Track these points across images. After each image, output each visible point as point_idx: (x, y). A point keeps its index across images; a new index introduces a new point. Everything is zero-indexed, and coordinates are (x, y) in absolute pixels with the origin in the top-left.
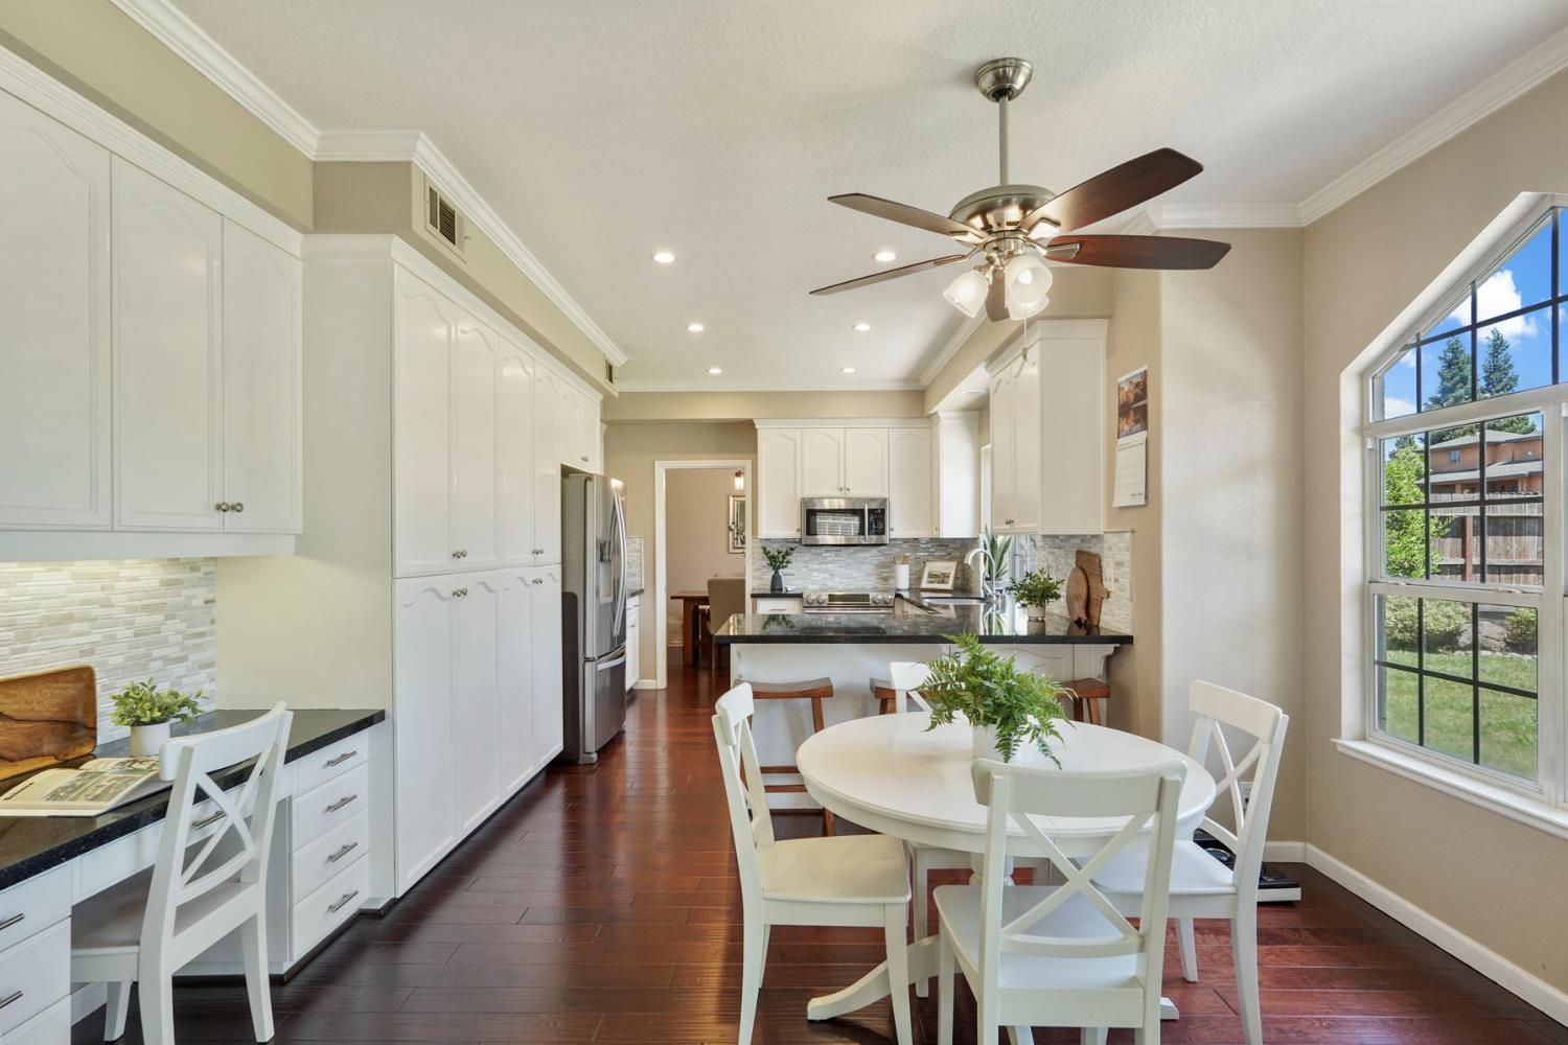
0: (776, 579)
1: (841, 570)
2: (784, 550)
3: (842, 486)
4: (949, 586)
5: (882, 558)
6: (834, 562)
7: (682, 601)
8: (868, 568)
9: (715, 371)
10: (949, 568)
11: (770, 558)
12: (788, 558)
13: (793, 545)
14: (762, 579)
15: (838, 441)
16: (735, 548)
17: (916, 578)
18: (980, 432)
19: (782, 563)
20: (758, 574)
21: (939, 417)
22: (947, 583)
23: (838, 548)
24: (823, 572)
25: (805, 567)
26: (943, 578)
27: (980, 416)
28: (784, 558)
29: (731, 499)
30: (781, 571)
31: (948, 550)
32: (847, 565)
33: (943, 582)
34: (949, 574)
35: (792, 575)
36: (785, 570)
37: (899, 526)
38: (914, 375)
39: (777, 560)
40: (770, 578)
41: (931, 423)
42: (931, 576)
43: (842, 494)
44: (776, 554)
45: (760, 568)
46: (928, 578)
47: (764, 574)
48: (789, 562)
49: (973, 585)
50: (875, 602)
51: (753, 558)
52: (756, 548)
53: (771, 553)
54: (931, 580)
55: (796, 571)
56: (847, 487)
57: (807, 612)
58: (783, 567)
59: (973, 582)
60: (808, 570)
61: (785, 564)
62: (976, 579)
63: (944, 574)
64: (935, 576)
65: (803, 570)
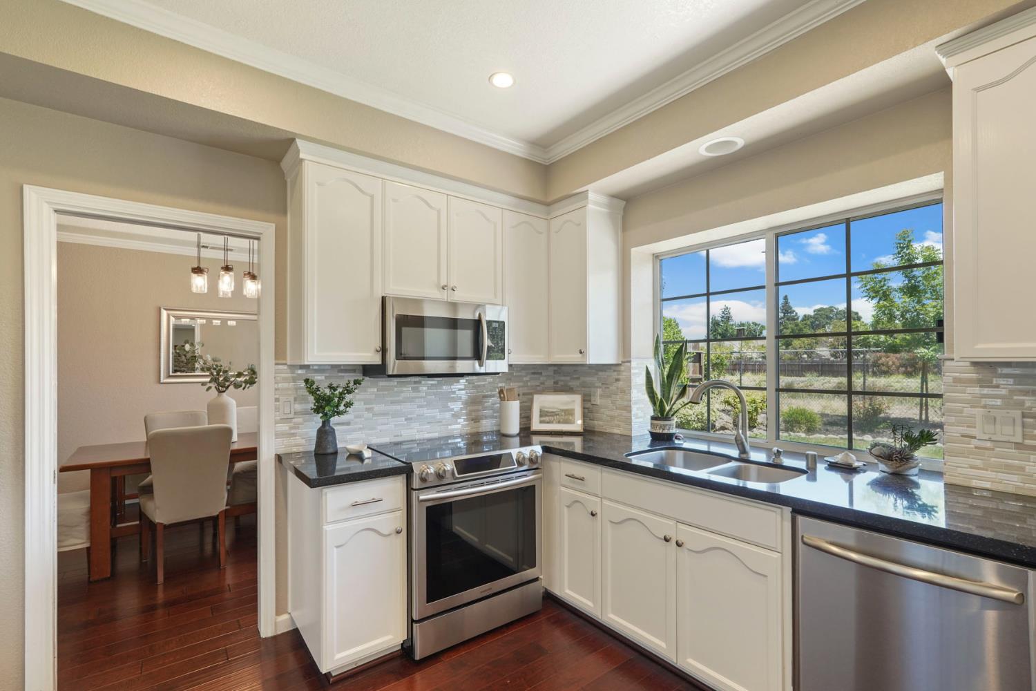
0: (325, 434)
1: (421, 412)
2: (343, 383)
3: (443, 283)
4: (577, 426)
6: (411, 400)
7: (89, 471)
8: (457, 406)
10: (574, 402)
11: (318, 399)
12: (348, 397)
13: (359, 376)
14: (294, 435)
15: (439, 212)
16: (170, 377)
17: (526, 416)
18: (624, 229)
19: (337, 406)
20: (284, 427)
21: (587, 197)
22: (572, 422)
23: (417, 379)
24: (396, 415)
25: (368, 410)
26: (567, 415)
27: (625, 210)
29: (164, 313)
30: (334, 420)
33: (566, 422)
34: (573, 410)
35: (348, 424)
36: (343, 418)
38: (541, 143)
39: (326, 403)
40: (314, 434)
41: (549, 214)
42: (543, 413)
43: (443, 296)
44: (328, 392)
45: (292, 416)
46: (541, 416)
47: (298, 428)
48: (348, 405)
49: (601, 423)
50: (520, 464)
51: (277, 400)
52: (285, 380)
53: (318, 389)
54: (547, 419)
55: (356, 417)
56: (452, 285)
57: (422, 497)
58: (339, 413)
59: (600, 419)
60: (374, 415)
61: (342, 408)
62: (613, 418)
63: (565, 411)
64: (553, 414)
65: (366, 414)
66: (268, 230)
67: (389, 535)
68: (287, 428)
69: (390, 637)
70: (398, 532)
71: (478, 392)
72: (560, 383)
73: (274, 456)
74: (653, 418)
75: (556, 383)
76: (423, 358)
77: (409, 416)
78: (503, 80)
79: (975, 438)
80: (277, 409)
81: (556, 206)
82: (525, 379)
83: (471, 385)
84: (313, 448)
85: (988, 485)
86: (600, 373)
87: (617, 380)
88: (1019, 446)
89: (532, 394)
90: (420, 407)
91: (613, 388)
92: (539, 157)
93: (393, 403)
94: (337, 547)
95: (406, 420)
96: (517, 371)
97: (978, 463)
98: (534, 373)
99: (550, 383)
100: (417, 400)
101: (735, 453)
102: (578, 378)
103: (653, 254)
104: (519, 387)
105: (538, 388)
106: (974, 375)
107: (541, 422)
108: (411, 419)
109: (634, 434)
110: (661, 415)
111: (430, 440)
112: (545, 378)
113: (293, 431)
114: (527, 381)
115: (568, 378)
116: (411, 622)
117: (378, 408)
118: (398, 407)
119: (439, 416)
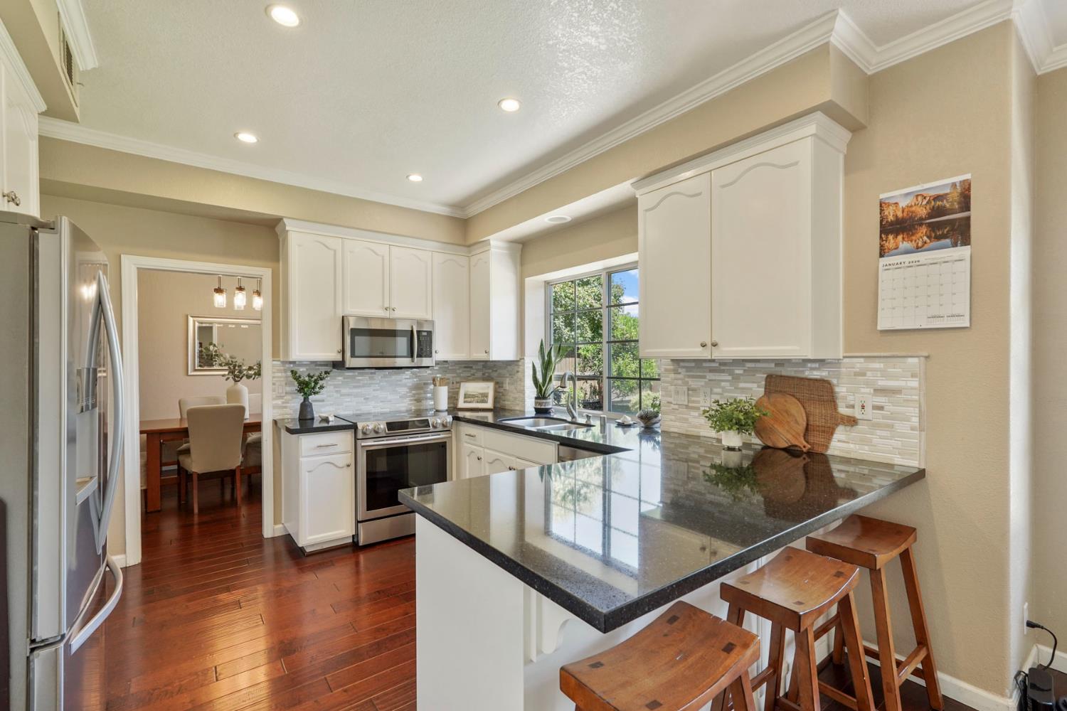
0: (305, 407)
2: (317, 374)
3: (386, 305)
4: (489, 405)
6: (369, 385)
7: (145, 435)
8: (404, 390)
9: (247, 138)
10: (488, 388)
11: (300, 383)
12: (321, 383)
13: (328, 369)
14: (286, 407)
15: (383, 256)
16: (196, 370)
17: (453, 397)
18: (522, 264)
19: (313, 388)
20: (279, 402)
21: (490, 244)
22: (486, 402)
23: (373, 371)
24: (356, 395)
25: (337, 391)
26: (484, 397)
27: (522, 250)
28: (316, 382)
29: (191, 320)
30: (311, 398)
31: (473, 371)
33: (482, 401)
34: (488, 393)
35: (323, 401)
36: (317, 397)
37: (443, 350)
38: (461, 205)
39: (306, 387)
40: (298, 407)
41: (470, 252)
42: (466, 396)
43: (387, 314)
44: (307, 379)
45: (284, 394)
46: (465, 398)
47: (288, 403)
48: (322, 387)
49: (509, 403)
50: (434, 427)
51: (274, 384)
52: (279, 371)
53: (300, 377)
54: (469, 400)
55: (328, 396)
56: (393, 307)
57: (363, 444)
58: (315, 393)
59: (508, 401)
60: (341, 395)
61: (317, 390)
62: (515, 398)
63: (482, 394)
64: (473, 396)
65: (336, 395)
66: (266, 273)
67: (342, 467)
68: (281, 403)
69: (344, 531)
70: (348, 466)
71: (420, 380)
72: (487, 374)
73: (271, 421)
74: (536, 398)
75: (483, 374)
76: (395, 357)
77: (367, 397)
78: (415, 178)
79: (671, 403)
80: (274, 391)
81: (475, 247)
82: (458, 371)
84: (297, 416)
85: (676, 430)
86: (509, 367)
87: (518, 372)
88: (687, 407)
89: (459, 383)
90: (374, 390)
91: (515, 378)
92: (459, 214)
93: (355, 387)
94: (309, 472)
95: (365, 399)
96: (452, 366)
97: (673, 417)
98: (465, 367)
99: (479, 374)
101: (569, 419)
102: (496, 371)
103: (545, 282)
104: (453, 377)
105: (470, 378)
106: (672, 367)
107: (465, 402)
108: (368, 399)
109: (526, 410)
110: (541, 396)
112: (475, 371)
113: (284, 405)
114: (460, 373)
115: (490, 371)
116: (358, 522)
117: (344, 391)
118: (359, 390)
119: (390, 397)
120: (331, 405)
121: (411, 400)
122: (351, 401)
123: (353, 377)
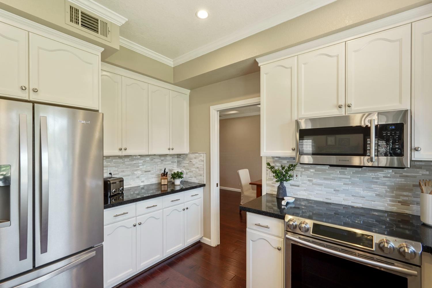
1: (346, 187)
3: (342, 102)
5: (401, 181)
8: (382, 190)
11: (274, 172)
12: (290, 173)
13: (292, 163)
14: (273, 187)
20: (269, 182)
24: (327, 186)
25: (309, 180)
28: (287, 172)
32: (353, 184)
35: (298, 186)
45: (273, 178)
47: (275, 184)
48: (291, 176)
55: (303, 183)
58: (287, 180)
60: (313, 184)
61: (288, 177)
67: (276, 248)
68: (271, 183)
70: (279, 249)
73: (266, 192)
77: (337, 189)
83: (398, 175)
90: (345, 184)
93: (325, 179)
94: (252, 240)
95: (334, 190)
100: (343, 180)
108: (338, 191)
111: (353, 207)
113: (273, 185)
117: (315, 181)
118: (328, 182)
119: (362, 193)
120: (305, 190)
121: (391, 201)
122: (321, 191)
123: (324, 171)
